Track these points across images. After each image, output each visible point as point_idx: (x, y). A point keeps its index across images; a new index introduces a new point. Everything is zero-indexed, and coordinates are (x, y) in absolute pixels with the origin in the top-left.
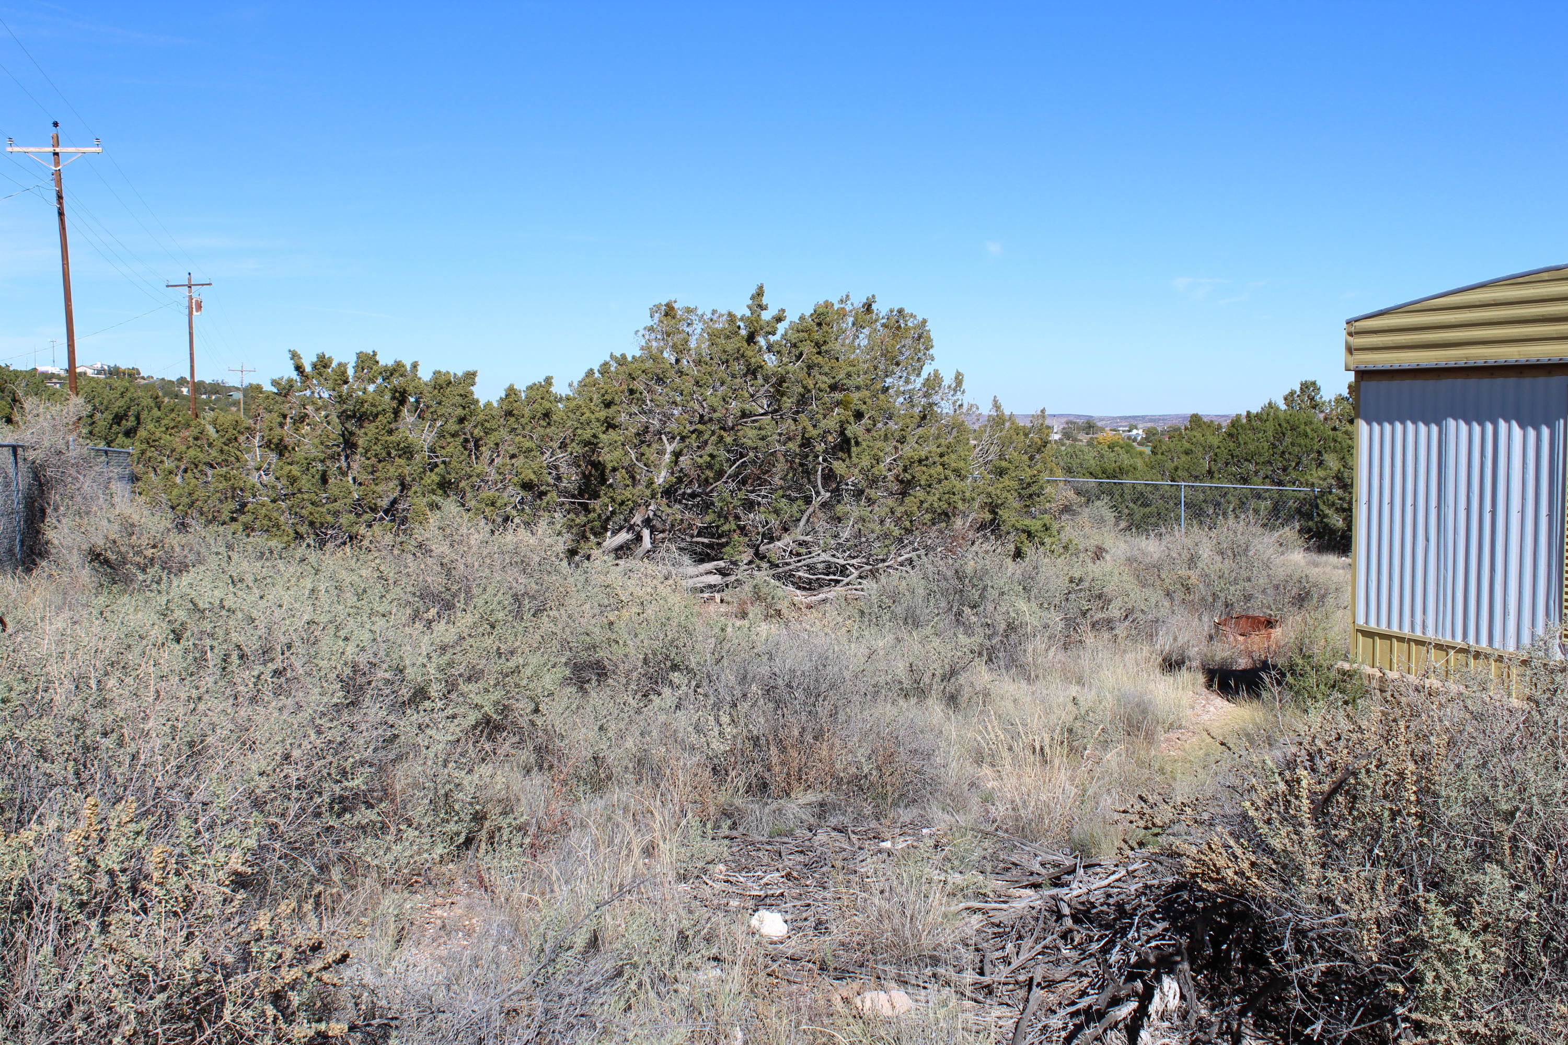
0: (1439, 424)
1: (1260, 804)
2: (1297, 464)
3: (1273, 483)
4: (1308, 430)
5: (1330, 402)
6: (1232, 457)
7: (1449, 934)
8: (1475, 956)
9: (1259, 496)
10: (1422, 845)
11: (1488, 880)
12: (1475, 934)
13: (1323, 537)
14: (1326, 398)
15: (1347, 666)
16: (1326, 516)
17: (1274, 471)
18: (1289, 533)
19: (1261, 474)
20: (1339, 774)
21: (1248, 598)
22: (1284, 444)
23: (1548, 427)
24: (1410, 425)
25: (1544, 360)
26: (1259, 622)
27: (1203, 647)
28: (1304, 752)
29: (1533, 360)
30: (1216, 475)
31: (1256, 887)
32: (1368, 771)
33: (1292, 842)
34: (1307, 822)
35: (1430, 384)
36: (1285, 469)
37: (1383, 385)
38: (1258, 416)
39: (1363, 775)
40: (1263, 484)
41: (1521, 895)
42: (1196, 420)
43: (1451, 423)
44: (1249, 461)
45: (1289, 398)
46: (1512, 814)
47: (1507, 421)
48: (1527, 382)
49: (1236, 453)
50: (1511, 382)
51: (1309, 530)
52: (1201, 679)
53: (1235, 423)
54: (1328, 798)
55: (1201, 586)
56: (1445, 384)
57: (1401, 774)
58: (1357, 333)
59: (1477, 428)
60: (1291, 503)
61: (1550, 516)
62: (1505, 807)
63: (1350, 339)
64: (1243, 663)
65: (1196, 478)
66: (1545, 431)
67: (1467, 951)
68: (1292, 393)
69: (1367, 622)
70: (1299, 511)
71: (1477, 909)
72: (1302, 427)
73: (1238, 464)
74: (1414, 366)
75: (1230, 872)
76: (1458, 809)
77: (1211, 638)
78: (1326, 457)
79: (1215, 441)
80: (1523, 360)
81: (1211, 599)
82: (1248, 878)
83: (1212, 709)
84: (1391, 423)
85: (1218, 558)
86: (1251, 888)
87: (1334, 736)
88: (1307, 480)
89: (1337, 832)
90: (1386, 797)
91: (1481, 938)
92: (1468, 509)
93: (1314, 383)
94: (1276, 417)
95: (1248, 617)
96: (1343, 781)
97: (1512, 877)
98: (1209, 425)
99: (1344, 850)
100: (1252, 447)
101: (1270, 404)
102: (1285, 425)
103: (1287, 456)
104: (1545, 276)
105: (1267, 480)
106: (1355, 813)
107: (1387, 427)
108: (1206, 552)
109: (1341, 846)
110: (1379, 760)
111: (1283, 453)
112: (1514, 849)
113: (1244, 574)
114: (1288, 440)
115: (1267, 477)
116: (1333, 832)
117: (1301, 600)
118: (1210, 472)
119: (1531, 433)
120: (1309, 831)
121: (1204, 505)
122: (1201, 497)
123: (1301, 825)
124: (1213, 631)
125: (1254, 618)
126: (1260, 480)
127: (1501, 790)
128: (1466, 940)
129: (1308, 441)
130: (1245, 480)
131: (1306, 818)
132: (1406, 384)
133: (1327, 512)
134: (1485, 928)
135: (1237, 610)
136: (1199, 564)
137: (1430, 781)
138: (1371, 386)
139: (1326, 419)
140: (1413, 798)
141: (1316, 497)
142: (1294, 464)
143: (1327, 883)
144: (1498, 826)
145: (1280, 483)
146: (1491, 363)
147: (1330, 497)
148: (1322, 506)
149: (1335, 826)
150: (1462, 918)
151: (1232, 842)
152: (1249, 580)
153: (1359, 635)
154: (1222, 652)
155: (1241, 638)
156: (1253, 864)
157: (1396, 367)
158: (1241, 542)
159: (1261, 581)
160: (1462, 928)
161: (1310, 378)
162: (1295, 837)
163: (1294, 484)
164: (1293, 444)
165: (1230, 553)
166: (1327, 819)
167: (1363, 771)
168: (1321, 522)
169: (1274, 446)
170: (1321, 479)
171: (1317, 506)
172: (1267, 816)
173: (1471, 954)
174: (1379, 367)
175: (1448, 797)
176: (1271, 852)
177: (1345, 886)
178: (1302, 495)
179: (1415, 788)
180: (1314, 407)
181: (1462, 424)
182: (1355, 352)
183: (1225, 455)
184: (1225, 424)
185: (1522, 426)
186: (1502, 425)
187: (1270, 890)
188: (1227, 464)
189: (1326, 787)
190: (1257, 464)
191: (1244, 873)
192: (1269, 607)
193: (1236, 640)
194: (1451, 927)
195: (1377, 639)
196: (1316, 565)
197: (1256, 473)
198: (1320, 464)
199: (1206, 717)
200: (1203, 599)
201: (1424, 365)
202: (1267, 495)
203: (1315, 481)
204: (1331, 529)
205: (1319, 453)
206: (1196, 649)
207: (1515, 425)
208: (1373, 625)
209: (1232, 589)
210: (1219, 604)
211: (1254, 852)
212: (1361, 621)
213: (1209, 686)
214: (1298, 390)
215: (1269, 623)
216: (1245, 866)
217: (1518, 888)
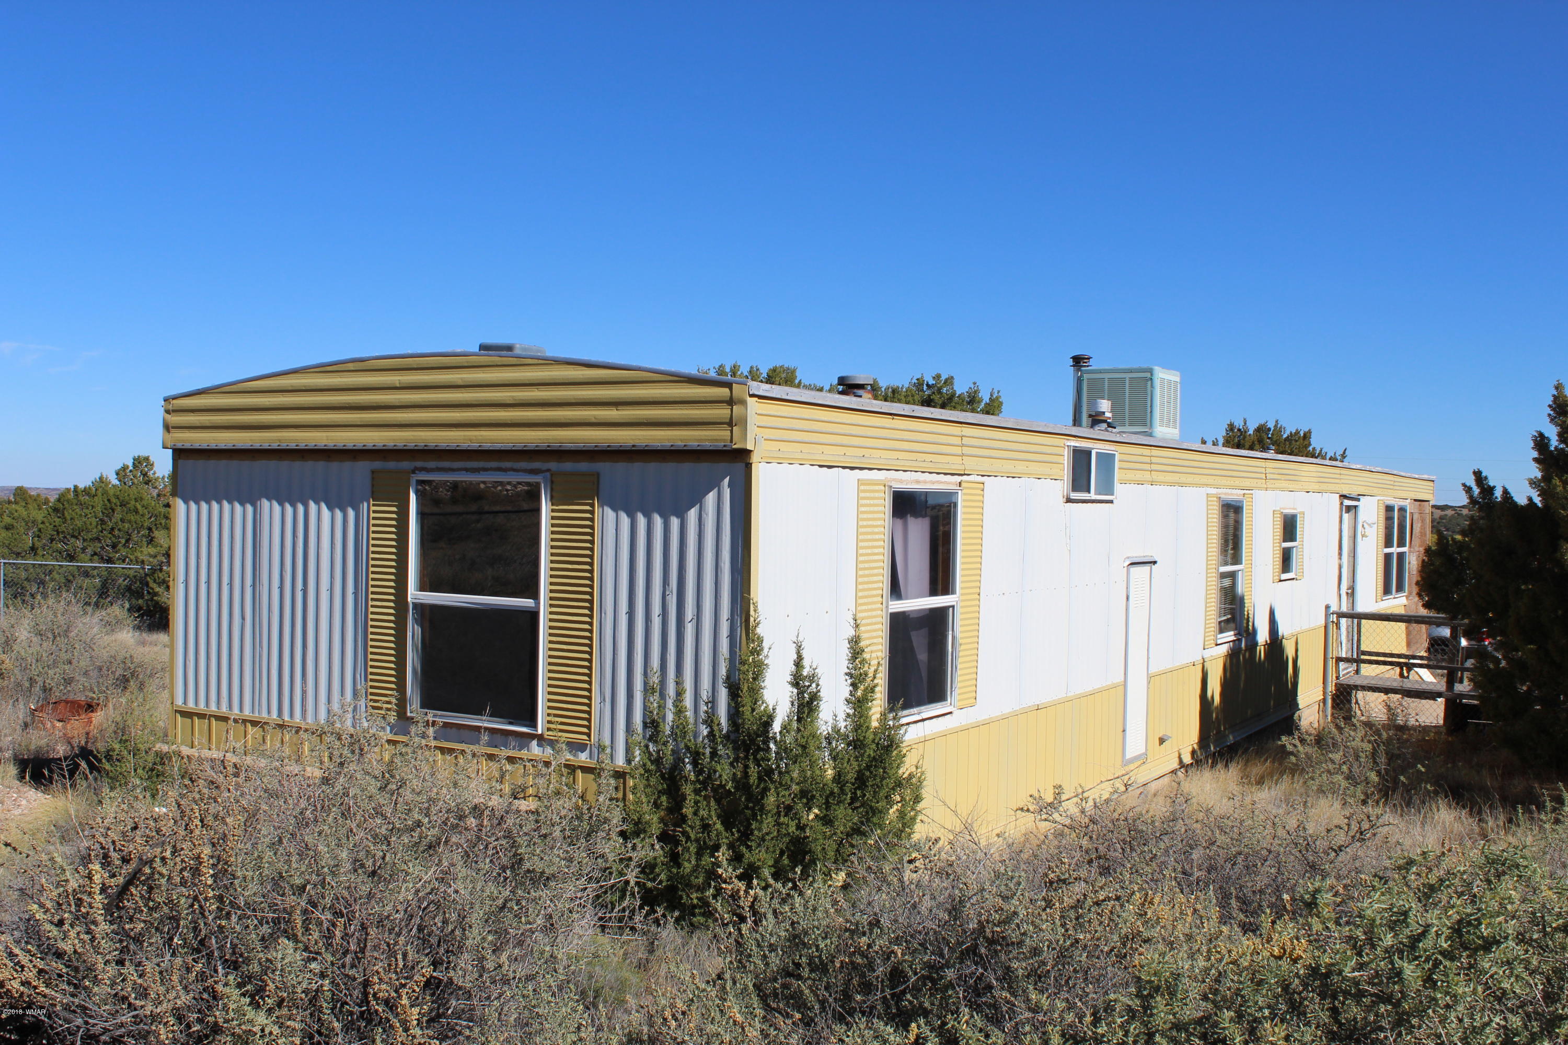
0: (254, 505)
1: (49, 905)
2: (127, 541)
3: (102, 560)
4: (139, 507)
5: (163, 478)
6: (58, 533)
7: (244, 1015)
8: (271, 1033)
9: (86, 574)
10: (221, 927)
11: (280, 956)
12: (270, 1011)
13: (155, 615)
14: (159, 474)
15: (165, 748)
16: (156, 594)
17: (102, 548)
18: (118, 610)
19: (89, 551)
20: (133, 866)
21: (68, 681)
22: (113, 520)
23: (353, 509)
24: (226, 505)
25: (350, 446)
26: (80, 706)
27: (18, 736)
28: (97, 846)
29: (340, 446)
30: (40, 552)
31: (45, 996)
32: (163, 859)
33: (83, 941)
34: (100, 919)
35: (246, 465)
36: (114, 546)
37: (200, 464)
38: (86, 491)
39: (158, 863)
40: (91, 561)
41: (313, 965)
42: (21, 493)
43: (265, 503)
44: (76, 538)
45: (121, 473)
46: (304, 887)
47: (317, 502)
48: (335, 466)
49: (62, 528)
50: (320, 465)
51: (139, 609)
52: (13, 770)
53: (62, 497)
54: (124, 890)
55: (16, 671)
56: (260, 465)
57: (198, 858)
58: (174, 411)
59: (289, 509)
60: (121, 581)
61: (356, 593)
62: (298, 881)
63: (168, 417)
64: (61, 750)
65: (18, 555)
66: (351, 513)
67: (263, 1030)
68: (124, 468)
69: (185, 703)
70: (129, 589)
71: (272, 986)
72: (133, 502)
73: (64, 541)
74: (230, 446)
75: (16, 984)
76: (253, 888)
77: (26, 725)
78: (156, 534)
79: (39, 516)
80: (331, 445)
81: (27, 684)
82: (35, 987)
83: (24, 802)
84: (208, 502)
85: (36, 640)
86: (39, 998)
87: (130, 825)
88: (137, 558)
89: (132, 926)
90: (183, 883)
91: (277, 1013)
92: (281, 588)
93: (147, 459)
94: (105, 493)
95: (67, 702)
96: (138, 871)
97: (306, 949)
98: (35, 499)
99: (141, 943)
100: (79, 523)
101: (101, 478)
102: (114, 500)
103: (116, 532)
104: (351, 366)
105: (96, 557)
106: (151, 904)
107: (204, 506)
108: (23, 633)
109: (138, 940)
110: (174, 847)
111: (112, 529)
112: (306, 923)
113: (65, 656)
114: (117, 516)
115: (95, 554)
116: (127, 926)
117: (123, 682)
118: (33, 549)
119: (339, 514)
120: (103, 927)
121: (26, 583)
122: (23, 575)
123: (95, 923)
124: (29, 719)
125: (73, 703)
126: (88, 557)
127: (294, 865)
128: (261, 1018)
129: (138, 517)
130: (71, 558)
131: (99, 914)
132: (223, 464)
133: (157, 589)
134: (280, 1004)
135: (56, 695)
136: (15, 647)
137: (226, 863)
138: (188, 464)
139: (159, 495)
140: (210, 882)
141: (146, 575)
142: (123, 541)
143: (123, 980)
144: (291, 900)
145: (109, 561)
146: (302, 446)
147: (160, 575)
148: (152, 584)
149: (131, 919)
150: (256, 998)
151: (16, 951)
152: (70, 663)
153: (178, 716)
154: (37, 740)
155: (59, 725)
156: (41, 971)
157: (213, 446)
158: (62, 623)
159: (82, 664)
160: (257, 1006)
161: (144, 454)
162: (87, 937)
163: (124, 561)
164: (122, 520)
165: (50, 635)
166: (123, 912)
167: (158, 860)
168: (152, 600)
169: (103, 522)
170: (151, 556)
171: (147, 584)
172: (57, 918)
173: (267, 1031)
174: (196, 446)
175: (245, 878)
176: (59, 955)
177: (140, 981)
178: (132, 573)
179: (211, 872)
180: (147, 483)
181: (275, 504)
182: (172, 430)
183: (50, 531)
184: (53, 499)
185: (331, 508)
186: (312, 506)
187: (60, 996)
188: (52, 540)
189: (121, 880)
190: (84, 540)
191: (29, 983)
192: (92, 690)
193: (54, 727)
194: (246, 1008)
195: (196, 719)
196: (143, 643)
197: (84, 550)
198: (151, 541)
199: (17, 812)
200: (19, 685)
201: (240, 445)
202: (95, 572)
203: (145, 558)
204: (161, 607)
205: (150, 529)
206: (10, 738)
207: (323, 506)
208: (191, 704)
209: (51, 672)
210: (37, 689)
211: (42, 959)
212: (179, 701)
213: (21, 778)
214: (130, 463)
215: (90, 707)
216: (30, 975)
217: (309, 960)
